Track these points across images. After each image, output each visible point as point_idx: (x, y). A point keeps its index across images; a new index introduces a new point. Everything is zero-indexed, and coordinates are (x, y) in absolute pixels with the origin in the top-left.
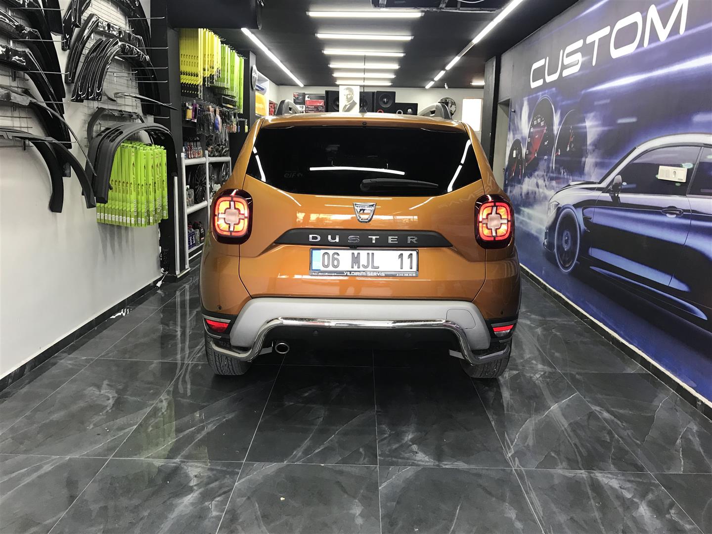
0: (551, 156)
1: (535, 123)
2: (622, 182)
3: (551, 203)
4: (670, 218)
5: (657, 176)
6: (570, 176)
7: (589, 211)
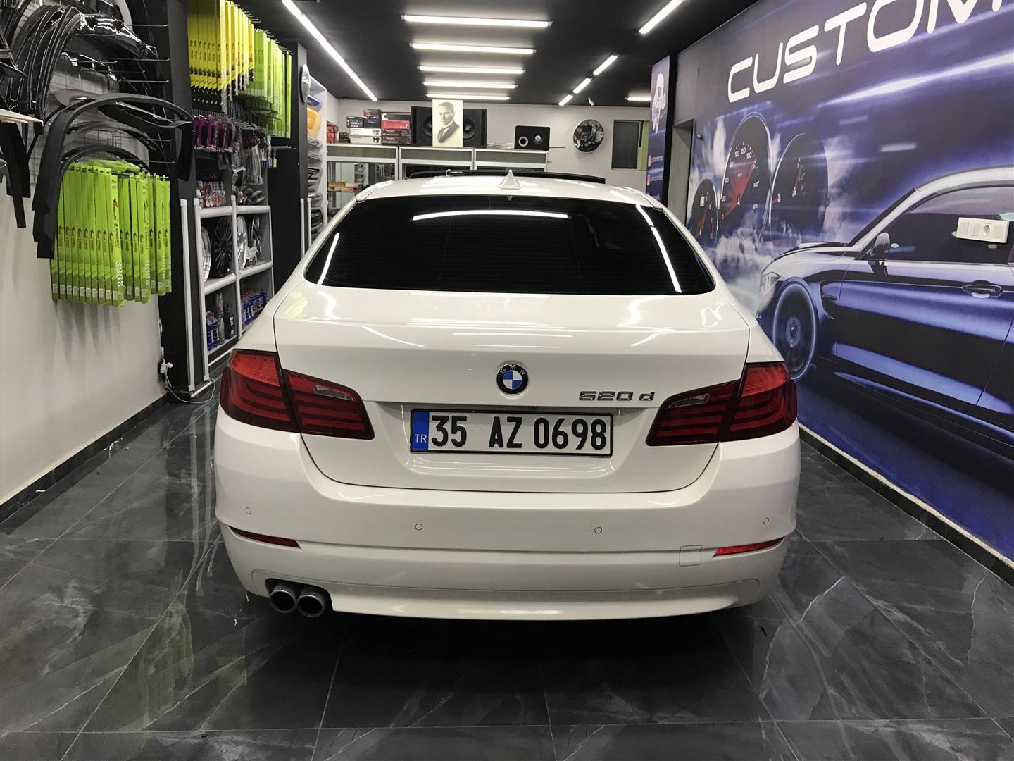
0: (765, 204)
1: (737, 154)
2: (891, 243)
3: (766, 275)
4: (979, 299)
5: (954, 234)
6: (797, 233)
7: (833, 288)
